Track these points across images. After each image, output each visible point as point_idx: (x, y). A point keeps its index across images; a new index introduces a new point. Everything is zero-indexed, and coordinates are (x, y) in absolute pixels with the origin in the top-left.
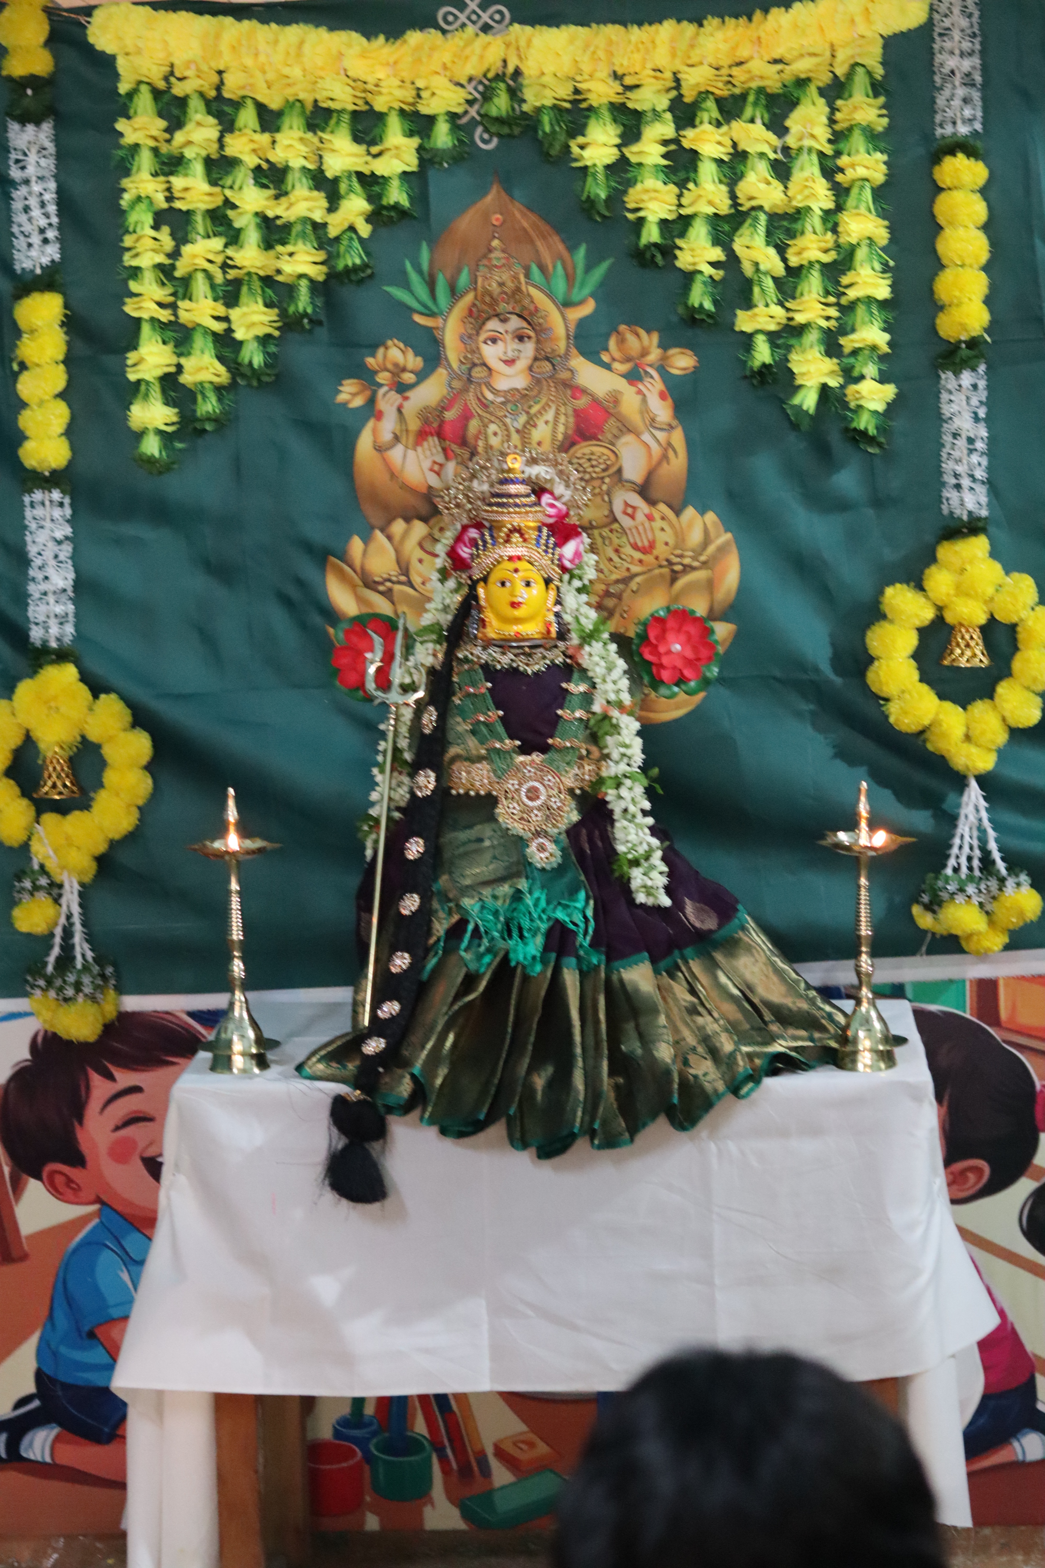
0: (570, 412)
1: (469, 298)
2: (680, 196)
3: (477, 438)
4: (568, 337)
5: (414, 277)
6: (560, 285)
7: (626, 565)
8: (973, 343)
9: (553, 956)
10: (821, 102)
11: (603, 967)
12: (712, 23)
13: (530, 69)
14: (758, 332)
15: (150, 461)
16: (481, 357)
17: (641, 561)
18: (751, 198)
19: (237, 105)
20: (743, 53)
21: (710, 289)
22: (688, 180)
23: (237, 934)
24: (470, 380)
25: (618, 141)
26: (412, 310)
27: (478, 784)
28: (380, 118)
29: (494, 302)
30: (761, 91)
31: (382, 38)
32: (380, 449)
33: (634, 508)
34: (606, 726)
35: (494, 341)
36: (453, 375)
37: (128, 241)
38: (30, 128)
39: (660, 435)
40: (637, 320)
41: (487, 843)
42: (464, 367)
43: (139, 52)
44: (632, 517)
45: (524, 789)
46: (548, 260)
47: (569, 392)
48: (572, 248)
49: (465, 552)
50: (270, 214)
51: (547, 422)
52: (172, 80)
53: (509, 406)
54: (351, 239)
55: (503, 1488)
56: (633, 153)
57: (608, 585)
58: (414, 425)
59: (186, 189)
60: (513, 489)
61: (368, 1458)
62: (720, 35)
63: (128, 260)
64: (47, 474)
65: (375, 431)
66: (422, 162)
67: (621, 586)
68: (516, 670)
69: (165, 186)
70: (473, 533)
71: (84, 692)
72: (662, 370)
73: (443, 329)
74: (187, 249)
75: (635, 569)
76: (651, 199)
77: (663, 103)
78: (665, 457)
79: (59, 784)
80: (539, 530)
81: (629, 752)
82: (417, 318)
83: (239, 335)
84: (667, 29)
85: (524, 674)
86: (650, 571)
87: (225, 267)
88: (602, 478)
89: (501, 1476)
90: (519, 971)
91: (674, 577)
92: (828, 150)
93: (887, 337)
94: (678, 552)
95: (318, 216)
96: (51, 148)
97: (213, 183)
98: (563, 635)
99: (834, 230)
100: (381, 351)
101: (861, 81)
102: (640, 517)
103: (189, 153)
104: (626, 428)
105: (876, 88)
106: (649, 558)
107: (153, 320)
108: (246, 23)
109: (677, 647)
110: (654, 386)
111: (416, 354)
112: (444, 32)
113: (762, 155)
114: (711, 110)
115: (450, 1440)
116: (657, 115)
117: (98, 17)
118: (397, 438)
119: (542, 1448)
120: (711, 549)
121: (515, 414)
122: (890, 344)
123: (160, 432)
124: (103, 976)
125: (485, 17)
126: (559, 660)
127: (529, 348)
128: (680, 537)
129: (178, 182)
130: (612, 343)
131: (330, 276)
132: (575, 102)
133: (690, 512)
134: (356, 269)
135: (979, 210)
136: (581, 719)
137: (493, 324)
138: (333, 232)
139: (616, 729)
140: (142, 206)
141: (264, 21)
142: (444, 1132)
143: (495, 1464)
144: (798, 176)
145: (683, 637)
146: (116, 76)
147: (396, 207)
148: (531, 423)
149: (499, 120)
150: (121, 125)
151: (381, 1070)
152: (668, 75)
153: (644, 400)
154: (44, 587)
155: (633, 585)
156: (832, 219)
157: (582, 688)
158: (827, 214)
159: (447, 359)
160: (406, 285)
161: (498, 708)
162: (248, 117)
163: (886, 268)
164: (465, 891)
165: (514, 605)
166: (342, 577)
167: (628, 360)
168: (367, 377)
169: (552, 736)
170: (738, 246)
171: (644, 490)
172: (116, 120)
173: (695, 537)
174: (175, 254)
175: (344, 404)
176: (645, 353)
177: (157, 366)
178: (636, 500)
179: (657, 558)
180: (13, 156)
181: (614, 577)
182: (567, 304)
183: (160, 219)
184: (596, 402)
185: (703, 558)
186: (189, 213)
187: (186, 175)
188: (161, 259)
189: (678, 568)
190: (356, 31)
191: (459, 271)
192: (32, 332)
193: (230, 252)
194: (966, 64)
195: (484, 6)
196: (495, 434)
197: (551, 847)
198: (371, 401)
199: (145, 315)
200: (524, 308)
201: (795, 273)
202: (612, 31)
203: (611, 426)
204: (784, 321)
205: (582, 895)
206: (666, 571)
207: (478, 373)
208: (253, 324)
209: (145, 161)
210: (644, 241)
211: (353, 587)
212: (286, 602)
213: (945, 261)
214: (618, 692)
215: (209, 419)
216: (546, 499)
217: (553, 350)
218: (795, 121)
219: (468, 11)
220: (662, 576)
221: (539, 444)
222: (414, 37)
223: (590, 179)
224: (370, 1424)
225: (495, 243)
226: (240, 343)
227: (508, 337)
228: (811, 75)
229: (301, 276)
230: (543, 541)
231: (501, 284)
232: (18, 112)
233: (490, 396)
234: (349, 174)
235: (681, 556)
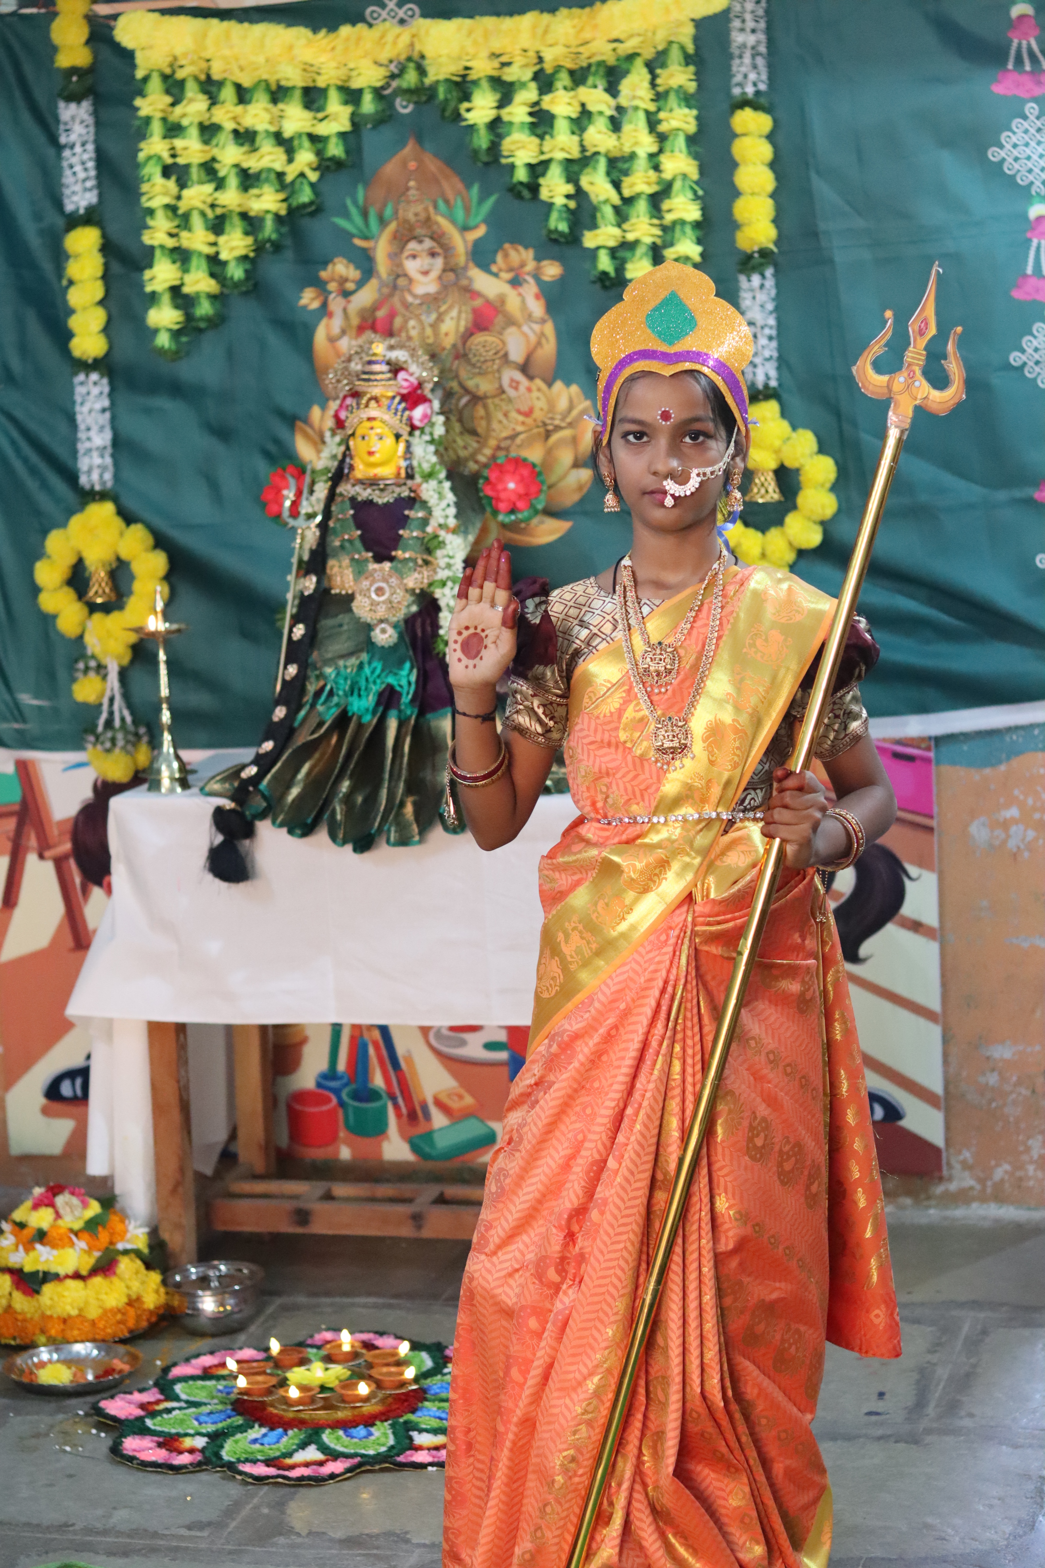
0: (469, 310)
1: (393, 226)
2: (541, 145)
3: (400, 330)
4: (467, 253)
5: (353, 211)
6: (460, 214)
7: (512, 426)
8: (764, 253)
9: (381, 709)
10: (644, 71)
11: (414, 717)
12: (563, 12)
13: (429, 52)
14: (598, 248)
15: (161, 351)
16: (404, 270)
17: (523, 423)
18: (595, 146)
19: (220, 84)
20: (587, 35)
21: (564, 215)
22: (545, 133)
23: (164, 692)
24: (395, 287)
25: (495, 104)
26: (353, 236)
27: (347, 585)
28: (323, 92)
29: (411, 229)
30: (601, 63)
31: (323, 32)
32: (332, 340)
33: (518, 383)
34: (435, 542)
35: (414, 257)
36: (383, 284)
37: (145, 188)
38: (73, 106)
39: (537, 327)
40: (518, 239)
41: (345, 628)
42: (392, 278)
43: (151, 47)
44: (516, 388)
45: (373, 589)
46: (450, 195)
47: (468, 295)
48: (468, 186)
49: (343, 415)
50: (245, 165)
51: (452, 318)
52: (175, 67)
53: (424, 307)
54: (302, 183)
55: (441, 1129)
56: (506, 114)
57: (500, 441)
58: (355, 321)
59: (186, 149)
60: (377, 368)
61: (342, 1104)
62: (568, 23)
63: (145, 203)
64: (90, 361)
65: (328, 327)
66: (354, 124)
67: (508, 442)
68: (371, 501)
69: (169, 146)
70: (349, 401)
71: (119, 522)
72: (537, 277)
73: (375, 248)
74: (186, 193)
75: (520, 428)
76: (518, 148)
77: (528, 74)
78: (539, 344)
79: (100, 591)
80: (394, 397)
81: (452, 561)
82: (358, 242)
83: (223, 256)
84: (528, 20)
85: (376, 505)
86: (530, 430)
87: (213, 206)
88: (493, 360)
89: (439, 1120)
90: (355, 718)
91: (548, 434)
92: (652, 107)
93: (699, 249)
94: (550, 415)
95: (278, 166)
96: (90, 120)
97: (206, 142)
98: (410, 476)
99: (657, 168)
100: (330, 267)
101: (675, 54)
102: (522, 389)
103: (185, 122)
104: (511, 322)
105: (688, 59)
106: (529, 421)
107: (162, 247)
108: (226, 24)
109: (511, 486)
110: (530, 289)
111: (357, 267)
112: (370, 26)
113: (601, 113)
114: (564, 79)
115: (402, 1092)
116: (523, 85)
117: (121, 22)
118: (343, 332)
119: (469, 1100)
120: (575, 413)
121: (429, 313)
122: (702, 255)
123: (170, 330)
124: (137, 735)
125: (401, 13)
126: (406, 493)
127: (439, 262)
128: (551, 405)
129: (179, 143)
130: (499, 258)
131: (291, 211)
132: (464, 76)
133: (559, 385)
134: (304, 206)
135: (766, 151)
136: (417, 538)
137: (412, 245)
138: (289, 178)
139: (442, 544)
140: (152, 162)
141: (241, 21)
142: (290, 832)
143: (435, 1112)
144: (627, 128)
145: (517, 478)
146: (133, 66)
147: (333, 159)
148: (440, 319)
149: (409, 92)
150: (138, 102)
151: (251, 789)
152: (532, 54)
153: (523, 301)
154: (87, 445)
155: (518, 440)
156: (655, 160)
157: (420, 514)
158: (652, 156)
159: (377, 272)
160: (346, 215)
161: (358, 528)
162: (228, 94)
163: (697, 197)
164: (328, 662)
165: (371, 453)
166: (307, 436)
167: (510, 270)
168: (320, 285)
169: (395, 549)
170: (584, 182)
171: (525, 368)
172: (133, 99)
173: (562, 404)
174: (179, 198)
175: (305, 307)
176: (523, 265)
177: (165, 281)
178: (518, 376)
179: (535, 420)
180: (62, 127)
181: (504, 434)
182: (465, 229)
183: (167, 171)
184: (488, 303)
185: (569, 420)
186: (187, 166)
187: (184, 138)
188: (167, 200)
189: (550, 428)
190: (306, 26)
191: (385, 205)
192: (77, 256)
193: (217, 195)
194: (751, 39)
195: (400, 5)
196: (414, 328)
197: (390, 631)
198: (325, 305)
199: (155, 243)
200: (434, 232)
201: (628, 201)
202: (489, 22)
203: (499, 320)
204: (621, 239)
205: (407, 665)
206: (542, 430)
207: (401, 282)
208: (232, 249)
209: (156, 128)
210: (515, 180)
211: (315, 444)
212: (268, 455)
213: (741, 190)
214: (447, 517)
215: (202, 319)
216: (402, 375)
217: (457, 264)
218: (626, 86)
219: (388, 9)
220: (539, 434)
221: (446, 334)
222: (345, 30)
223: (475, 135)
224: (341, 1078)
225: (412, 184)
226: (224, 264)
227: (424, 254)
228: (638, 51)
229: (267, 212)
230: (393, 406)
231: (416, 215)
232: (66, 94)
233: (410, 299)
234: (300, 135)
235: (552, 419)
